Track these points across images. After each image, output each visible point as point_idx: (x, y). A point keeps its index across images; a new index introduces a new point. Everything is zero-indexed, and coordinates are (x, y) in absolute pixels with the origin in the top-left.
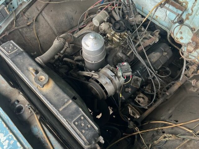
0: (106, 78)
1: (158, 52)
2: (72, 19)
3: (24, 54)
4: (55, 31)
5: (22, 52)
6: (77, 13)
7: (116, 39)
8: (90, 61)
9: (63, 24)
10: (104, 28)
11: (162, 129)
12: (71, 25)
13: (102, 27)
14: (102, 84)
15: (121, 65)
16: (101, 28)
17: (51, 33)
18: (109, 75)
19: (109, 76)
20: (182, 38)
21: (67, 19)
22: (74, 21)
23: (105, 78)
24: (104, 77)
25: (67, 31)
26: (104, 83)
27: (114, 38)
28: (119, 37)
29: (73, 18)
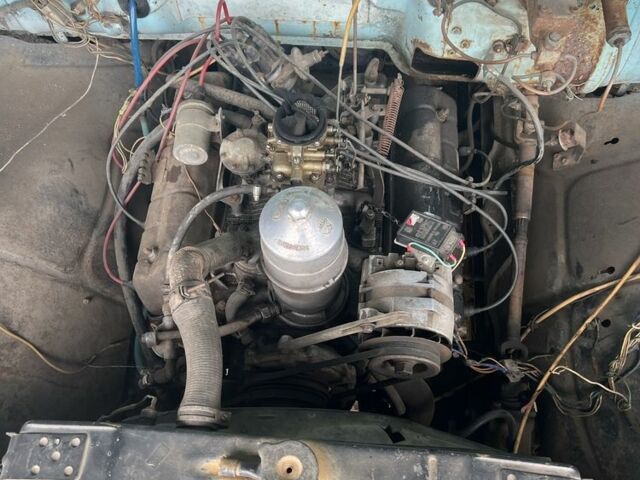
0: (415, 299)
1: (426, 122)
2: (77, 192)
3: (132, 433)
4: (53, 268)
5: (116, 434)
6: (75, 165)
7: (317, 167)
8: (318, 286)
9: (61, 230)
10: (240, 156)
11: (597, 318)
12: (86, 214)
13: (230, 157)
14: (422, 327)
15: (409, 231)
16: (229, 161)
17: (46, 285)
18: (412, 287)
19: (416, 288)
20: (466, 43)
21: (62, 206)
22: (85, 196)
23: (413, 305)
24: (407, 303)
25: (89, 241)
26: (422, 321)
27: (307, 166)
28: (322, 155)
29: (77, 188)
